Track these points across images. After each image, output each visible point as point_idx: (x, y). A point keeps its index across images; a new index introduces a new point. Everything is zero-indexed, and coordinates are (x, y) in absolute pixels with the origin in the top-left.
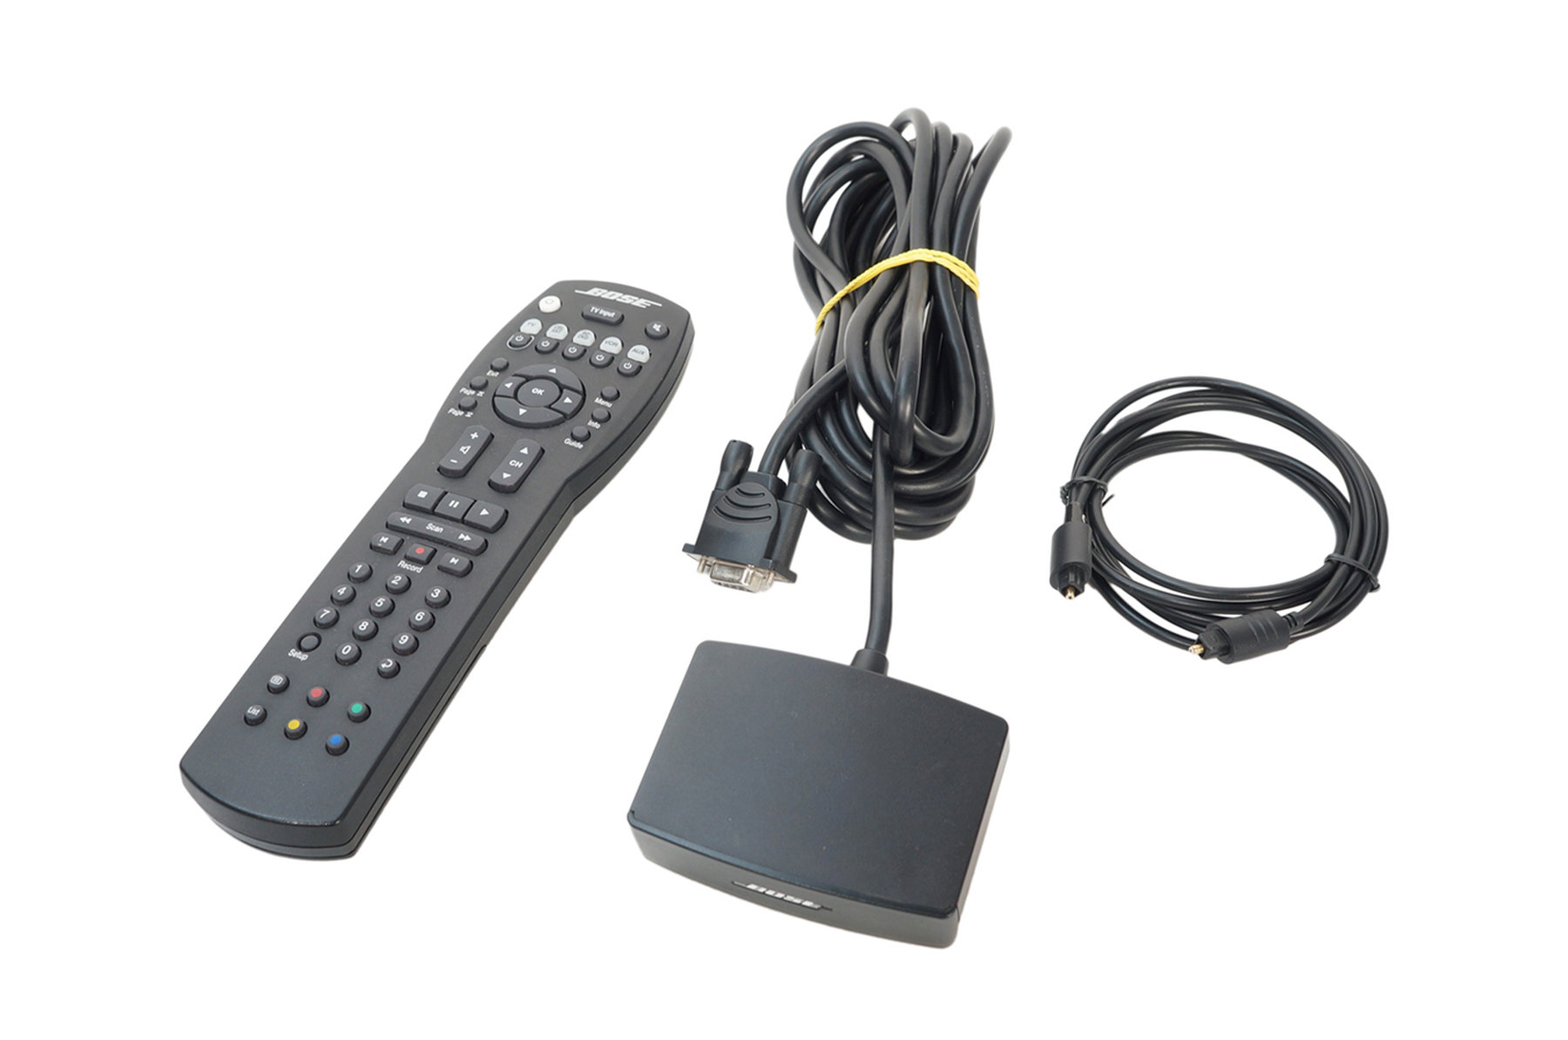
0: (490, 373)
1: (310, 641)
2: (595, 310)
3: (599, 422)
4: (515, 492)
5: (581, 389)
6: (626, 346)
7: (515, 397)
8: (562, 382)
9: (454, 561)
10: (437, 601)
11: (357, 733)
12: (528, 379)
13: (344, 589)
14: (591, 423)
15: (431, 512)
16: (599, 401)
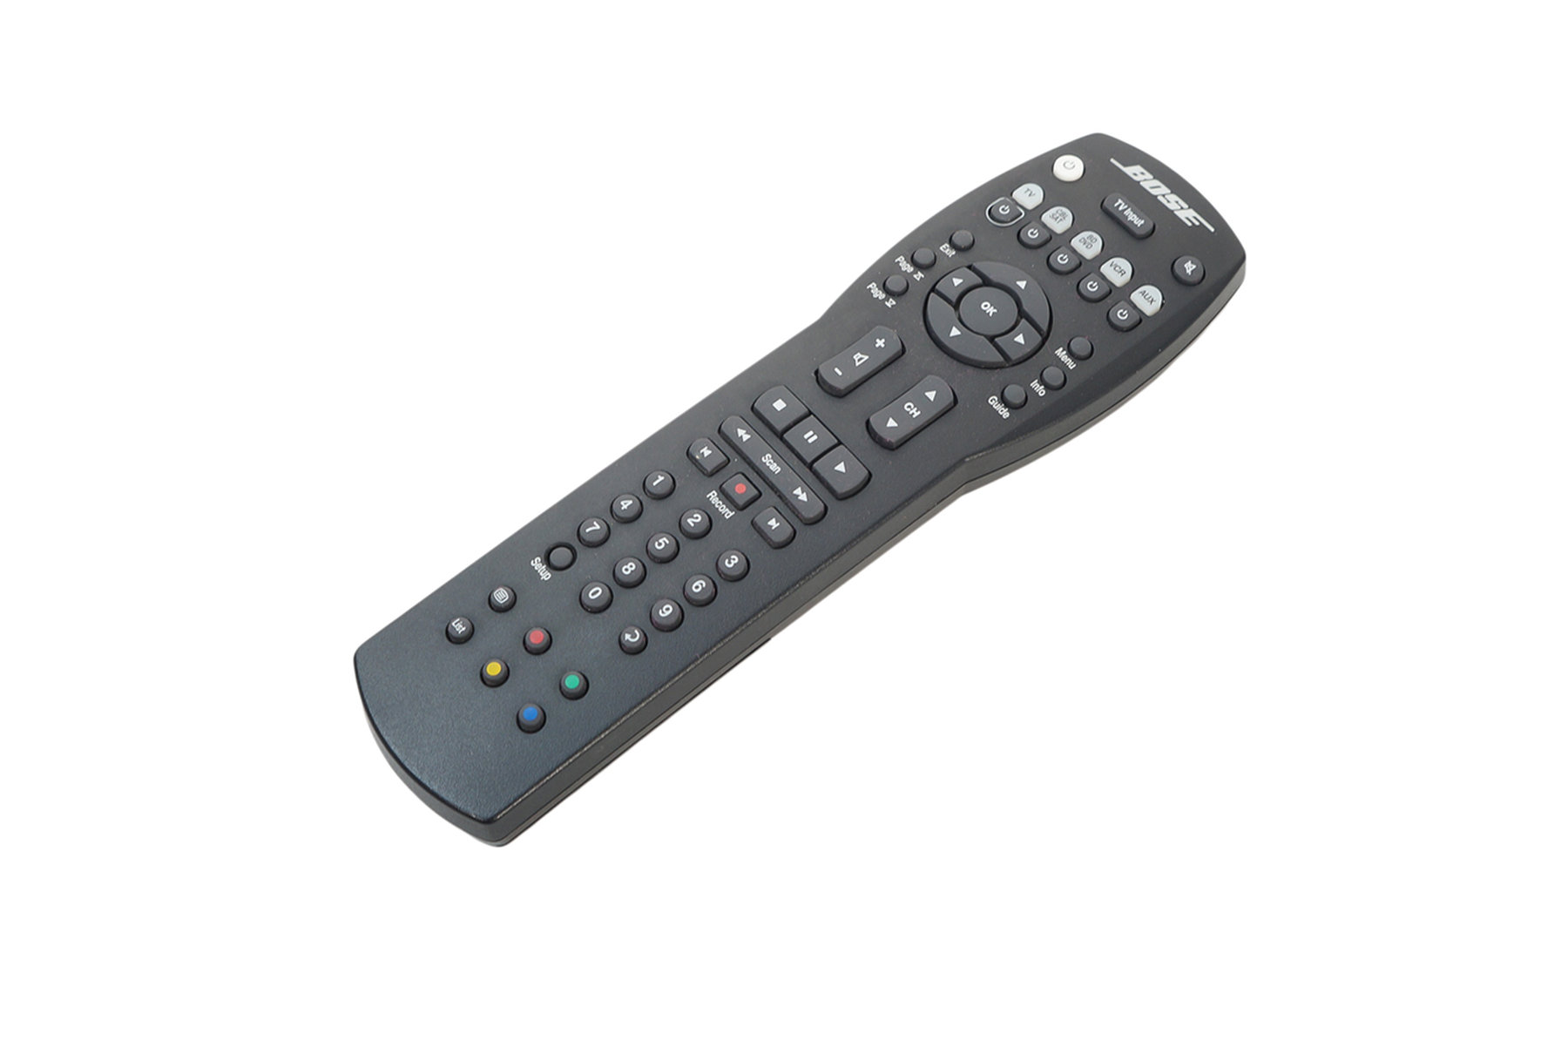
0: (945, 248)
1: (560, 556)
2: (1121, 205)
3: (1047, 387)
4: (893, 450)
5: (1044, 327)
6: (1136, 282)
7: (956, 306)
8: (1026, 307)
9: (773, 523)
10: (728, 573)
11: (563, 712)
12: (986, 282)
13: (631, 502)
14: (1035, 384)
15: (778, 435)
16: (1061, 353)
